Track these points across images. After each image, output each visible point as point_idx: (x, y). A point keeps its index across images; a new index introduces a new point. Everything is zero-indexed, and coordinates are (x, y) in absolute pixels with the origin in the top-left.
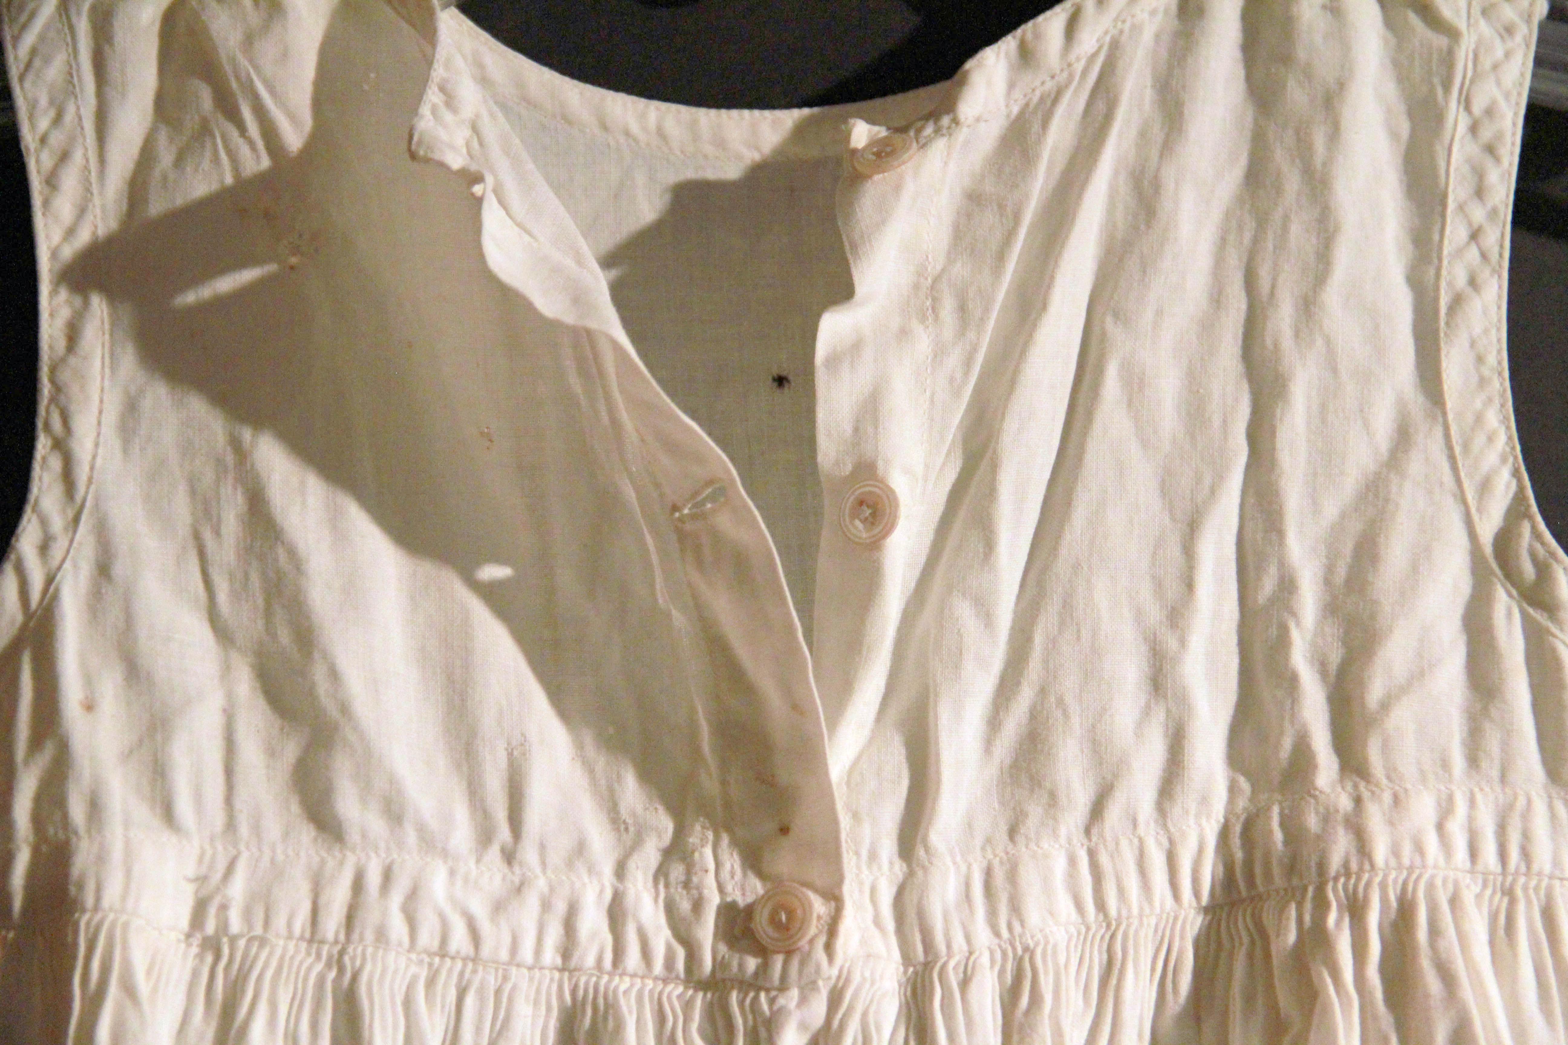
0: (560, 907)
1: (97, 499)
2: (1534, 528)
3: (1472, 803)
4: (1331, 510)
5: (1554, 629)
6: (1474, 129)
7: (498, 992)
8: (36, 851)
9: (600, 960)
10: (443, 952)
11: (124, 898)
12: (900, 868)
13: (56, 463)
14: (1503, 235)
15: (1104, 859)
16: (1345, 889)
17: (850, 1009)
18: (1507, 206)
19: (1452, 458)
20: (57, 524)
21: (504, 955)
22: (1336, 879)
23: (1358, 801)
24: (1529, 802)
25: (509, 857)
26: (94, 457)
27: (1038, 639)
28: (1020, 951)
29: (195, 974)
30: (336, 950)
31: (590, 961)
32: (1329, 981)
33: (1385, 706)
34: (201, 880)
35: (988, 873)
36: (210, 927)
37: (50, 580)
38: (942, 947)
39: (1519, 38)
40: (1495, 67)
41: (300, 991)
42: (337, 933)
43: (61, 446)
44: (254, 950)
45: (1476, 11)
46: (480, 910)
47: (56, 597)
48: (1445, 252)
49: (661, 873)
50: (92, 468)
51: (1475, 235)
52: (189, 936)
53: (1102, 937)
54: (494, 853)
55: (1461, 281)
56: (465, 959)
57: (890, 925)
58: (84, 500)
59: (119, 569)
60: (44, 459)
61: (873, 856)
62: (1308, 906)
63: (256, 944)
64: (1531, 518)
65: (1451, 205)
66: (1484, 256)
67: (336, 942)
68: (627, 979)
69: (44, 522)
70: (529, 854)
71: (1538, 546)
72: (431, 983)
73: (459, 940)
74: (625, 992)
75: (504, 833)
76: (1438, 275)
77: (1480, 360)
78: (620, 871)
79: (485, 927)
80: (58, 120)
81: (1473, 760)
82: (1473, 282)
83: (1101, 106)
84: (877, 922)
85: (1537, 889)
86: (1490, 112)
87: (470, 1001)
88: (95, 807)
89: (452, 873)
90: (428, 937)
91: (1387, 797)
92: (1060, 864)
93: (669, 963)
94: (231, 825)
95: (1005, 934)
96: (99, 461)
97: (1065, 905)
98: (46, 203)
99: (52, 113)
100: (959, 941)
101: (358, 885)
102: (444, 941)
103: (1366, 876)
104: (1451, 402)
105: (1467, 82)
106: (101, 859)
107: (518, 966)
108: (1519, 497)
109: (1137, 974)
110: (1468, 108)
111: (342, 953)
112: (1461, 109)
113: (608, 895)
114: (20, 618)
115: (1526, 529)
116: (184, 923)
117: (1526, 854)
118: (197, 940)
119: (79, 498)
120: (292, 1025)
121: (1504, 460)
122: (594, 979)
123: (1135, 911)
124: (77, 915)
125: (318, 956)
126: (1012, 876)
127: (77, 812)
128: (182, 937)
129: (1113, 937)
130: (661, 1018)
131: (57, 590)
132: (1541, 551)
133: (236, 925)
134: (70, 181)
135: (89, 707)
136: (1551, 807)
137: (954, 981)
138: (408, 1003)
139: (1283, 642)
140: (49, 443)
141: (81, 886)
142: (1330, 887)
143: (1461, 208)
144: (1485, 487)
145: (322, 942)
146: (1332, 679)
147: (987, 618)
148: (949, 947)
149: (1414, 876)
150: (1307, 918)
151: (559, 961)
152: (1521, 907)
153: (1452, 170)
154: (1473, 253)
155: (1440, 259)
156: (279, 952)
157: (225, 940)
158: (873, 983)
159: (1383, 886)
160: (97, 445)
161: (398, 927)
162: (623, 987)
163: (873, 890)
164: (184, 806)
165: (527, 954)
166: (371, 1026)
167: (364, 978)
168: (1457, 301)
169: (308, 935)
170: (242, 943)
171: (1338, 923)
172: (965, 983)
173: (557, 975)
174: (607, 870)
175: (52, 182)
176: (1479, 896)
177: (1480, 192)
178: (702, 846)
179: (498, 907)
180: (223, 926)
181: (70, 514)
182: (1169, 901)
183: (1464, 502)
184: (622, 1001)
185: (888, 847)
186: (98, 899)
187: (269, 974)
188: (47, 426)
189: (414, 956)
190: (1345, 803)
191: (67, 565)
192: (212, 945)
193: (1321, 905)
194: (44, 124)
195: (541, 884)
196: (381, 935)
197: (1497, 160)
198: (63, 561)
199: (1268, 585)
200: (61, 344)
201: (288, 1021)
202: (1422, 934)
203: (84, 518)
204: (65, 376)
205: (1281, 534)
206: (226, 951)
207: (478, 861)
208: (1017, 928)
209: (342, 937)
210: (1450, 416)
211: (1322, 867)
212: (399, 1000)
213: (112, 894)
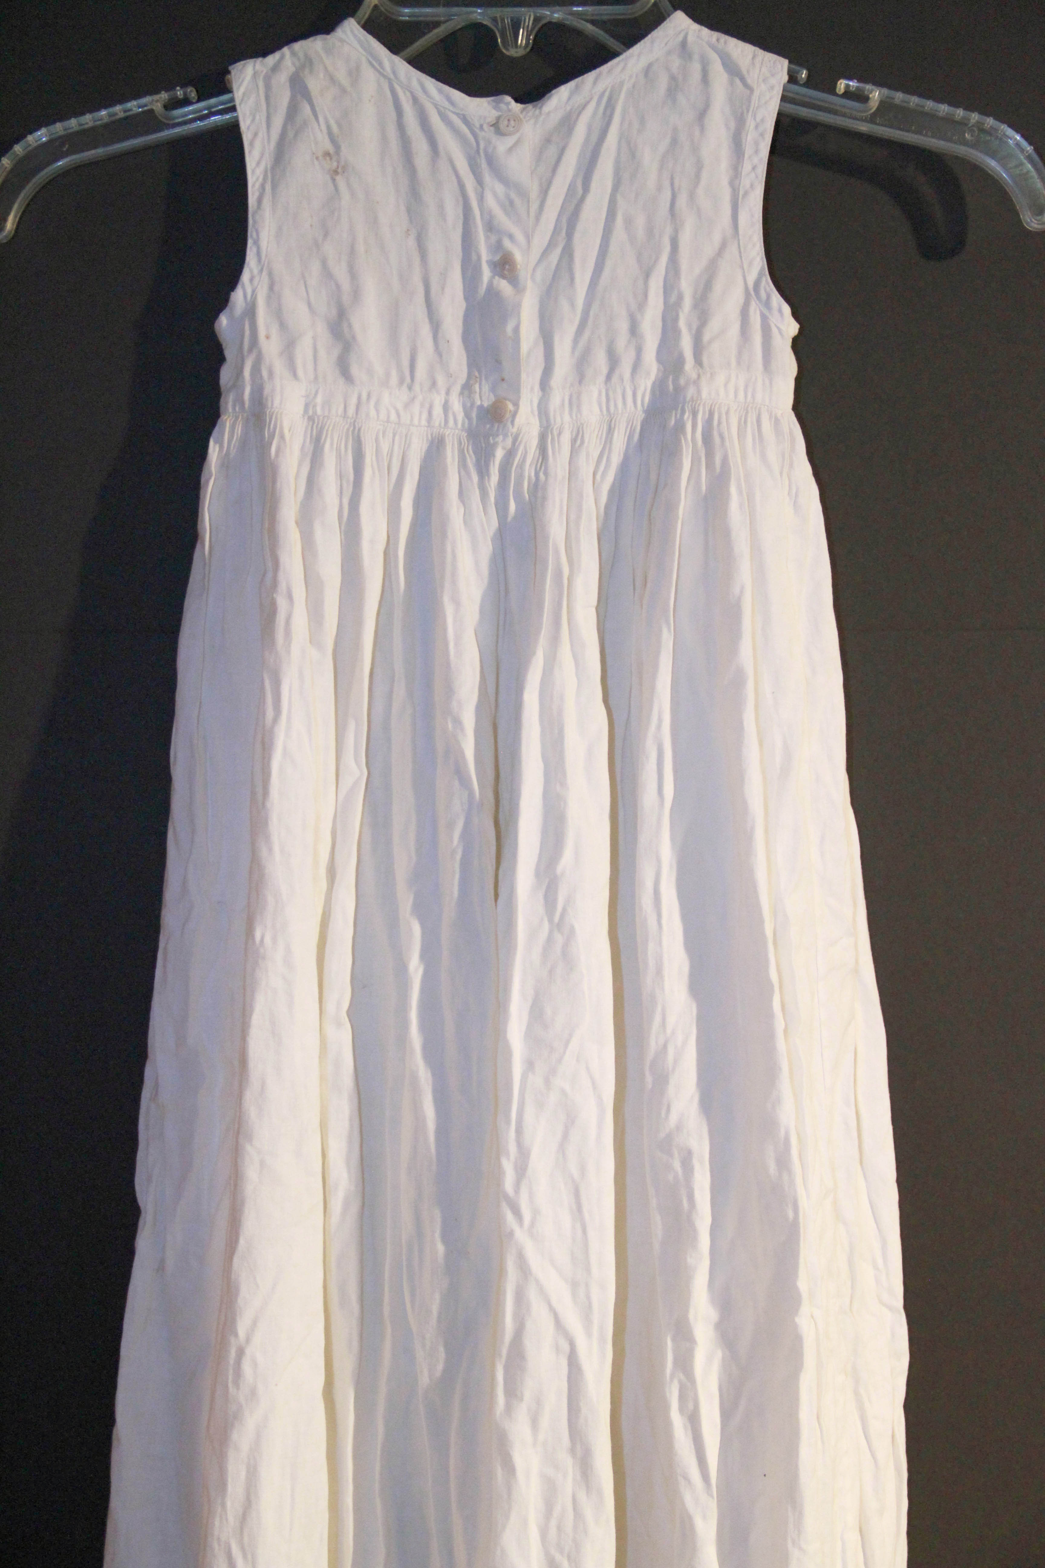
0: (427, 406)
1: (269, 263)
2: (767, 280)
3: (737, 377)
4: (697, 271)
5: (770, 317)
6: (757, 127)
7: (406, 436)
8: (252, 389)
9: (440, 425)
10: (388, 421)
11: (281, 404)
12: (540, 393)
13: (255, 249)
14: (764, 169)
15: (611, 393)
16: (691, 406)
17: (521, 441)
18: (766, 157)
19: (740, 252)
20: (256, 271)
21: (408, 422)
22: (689, 402)
23: (699, 376)
24: (756, 379)
25: (410, 388)
26: (267, 248)
27: (592, 313)
28: (579, 424)
29: (306, 428)
30: (352, 421)
31: (437, 424)
32: (683, 438)
33: (710, 342)
34: (307, 396)
35: (571, 396)
36: (311, 413)
37: (254, 291)
38: (552, 422)
39: (775, 92)
40: (766, 103)
41: (341, 434)
42: (353, 415)
43: (256, 242)
44: (326, 420)
45: (761, 80)
46: (400, 406)
47: (256, 298)
48: (743, 174)
49: (461, 393)
50: (267, 252)
51: (754, 168)
52: (304, 416)
53: (608, 420)
54: (405, 387)
55: (748, 186)
56: (395, 424)
57: (536, 413)
58: (264, 264)
59: (276, 288)
60: (251, 248)
61: (532, 389)
62: (679, 411)
63: (326, 418)
64: (765, 275)
65: (746, 156)
66: (757, 177)
67: (353, 417)
68: (449, 430)
69: (251, 271)
70: (417, 387)
71: (767, 287)
72: (384, 433)
73: (393, 417)
74: (449, 435)
75: (408, 379)
76: (740, 183)
77: (752, 216)
78: (448, 393)
79: (402, 413)
80: (253, 120)
81: (739, 363)
82: (752, 186)
83: (608, 113)
84: (532, 412)
85: (756, 408)
86: (763, 120)
87: (397, 438)
88: (271, 373)
89: (390, 394)
90: (383, 416)
91: (708, 375)
92: (595, 394)
93: (463, 425)
94: (316, 378)
95: (574, 417)
96: (269, 249)
97: (596, 409)
98: (250, 152)
99: (251, 118)
100: (558, 420)
101: (359, 398)
102: (389, 417)
103: (699, 402)
104: (741, 232)
105: (755, 109)
106: (273, 390)
107: (413, 426)
108: (762, 269)
109: (619, 432)
110: (755, 119)
111: (355, 421)
112: (752, 119)
113: (443, 401)
114: (244, 305)
115: (764, 279)
116: (302, 412)
117: (753, 396)
118: (306, 418)
119: (262, 263)
120: (338, 445)
121: (758, 254)
122: (438, 430)
123: (620, 412)
124: (266, 410)
125: (347, 422)
126: (579, 398)
127: (265, 373)
128: (301, 416)
129: (611, 420)
130: (460, 443)
131: (256, 295)
132: (768, 289)
133: (319, 412)
134: (258, 144)
135: (268, 337)
136: (763, 381)
137: (555, 433)
138: (377, 440)
139: (676, 320)
140: (252, 242)
141: (267, 399)
142: (687, 404)
143: (750, 157)
144: (751, 264)
145: (348, 418)
146: (694, 332)
147: (573, 305)
148: (555, 421)
149: (715, 403)
150: (678, 416)
151: (427, 424)
152: (750, 415)
153: (747, 143)
154: (753, 175)
155: (741, 177)
156: (334, 421)
157: (316, 417)
158: (529, 433)
159: (704, 405)
160: (268, 243)
161: (373, 413)
162: (447, 433)
163: (531, 401)
164: (300, 373)
165: (416, 422)
166: (365, 448)
167: (362, 431)
168: (746, 194)
169: (343, 415)
170: (321, 418)
171: (688, 418)
172: (560, 434)
173: (426, 428)
174: (443, 392)
175: (251, 144)
176: (736, 410)
177: (757, 152)
178: (475, 384)
179: (406, 406)
180: (315, 413)
181: (260, 268)
182: (633, 408)
183: (743, 269)
184: (447, 438)
185: (537, 387)
186: (272, 405)
187: (331, 428)
188: (251, 236)
189: (378, 422)
190: (694, 376)
191: (259, 287)
192: (311, 419)
193: (683, 412)
194: (248, 122)
195: (420, 397)
196: (367, 415)
197: (764, 138)
198: (258, 285)
199: (673, 299)
200: (256, 204)
201: (337, 444)
202: (715, 422)
203: (264, 270)
204: (257, 217)
205: (679, 278)
206: (316, 421)
207: (399, 390)
208: (579, 416)
209: (355, 415)
210: (741, 237)
211: (685, 398)
212: (374, 438)
213: (277, 402)
